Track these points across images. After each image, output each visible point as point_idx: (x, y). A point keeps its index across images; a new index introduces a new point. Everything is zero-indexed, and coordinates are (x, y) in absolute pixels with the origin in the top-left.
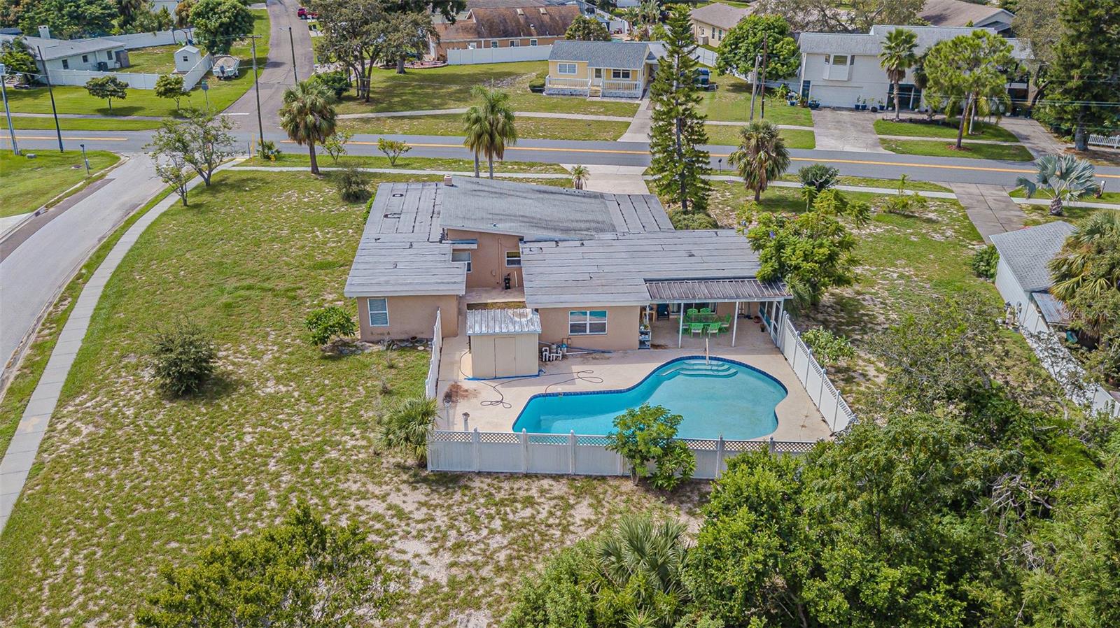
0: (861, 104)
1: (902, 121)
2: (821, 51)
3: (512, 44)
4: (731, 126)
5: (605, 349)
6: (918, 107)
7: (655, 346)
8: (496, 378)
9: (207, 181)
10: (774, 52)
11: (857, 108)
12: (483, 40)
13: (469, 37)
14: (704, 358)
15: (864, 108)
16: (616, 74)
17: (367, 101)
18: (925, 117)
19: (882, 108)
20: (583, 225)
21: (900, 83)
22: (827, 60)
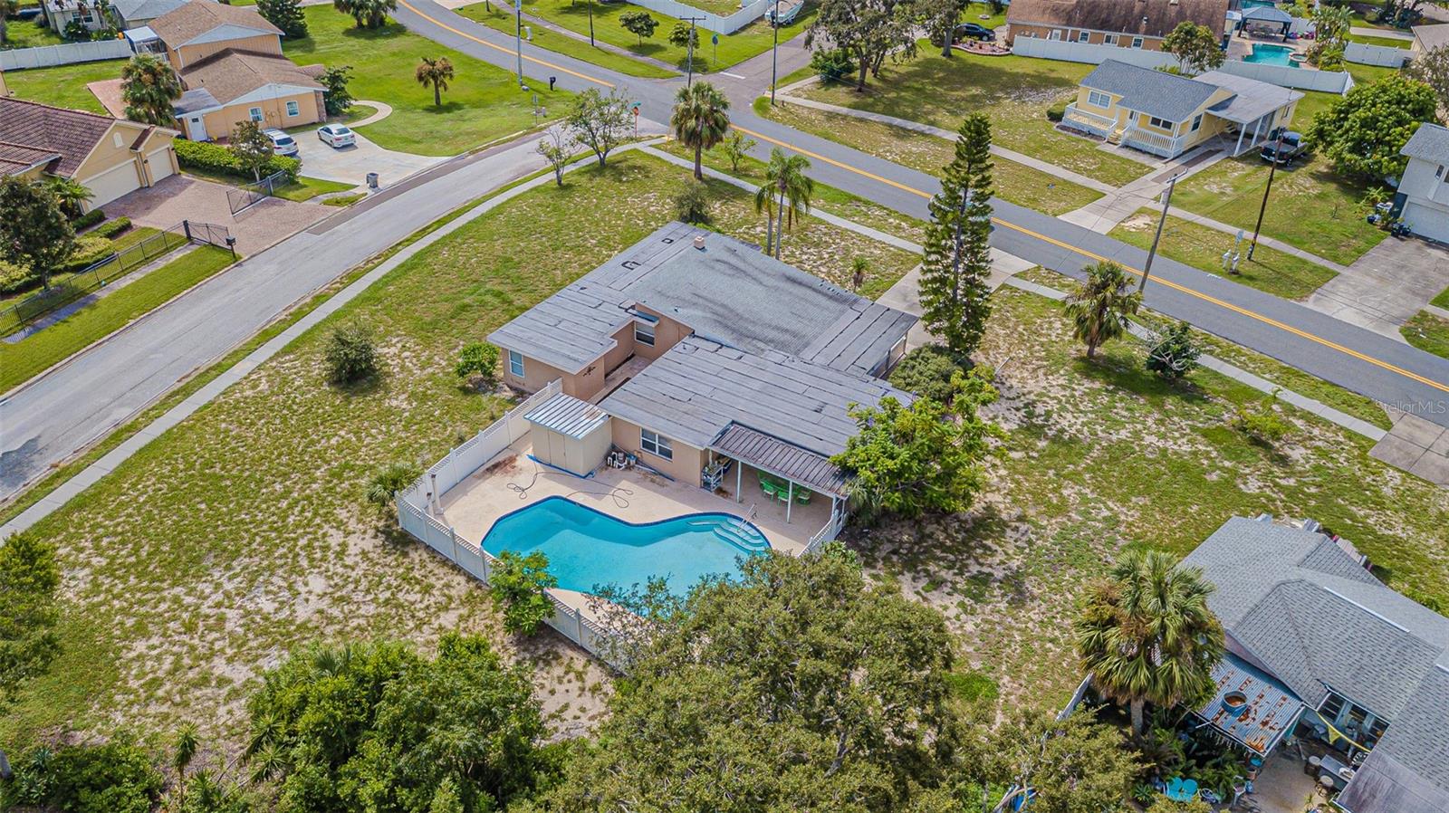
2: (1433, 158)
3: (1108, 40)
5: (669, 475)
7: (720, 491)
8: (550, 465)
9: (602, 161)
10: (1387, 138)
12: (1070, 29)
13: (1054, 23)
16: (1156, 121)
17: (860, 90)
20: (772, 334)
22: (1439, 173)
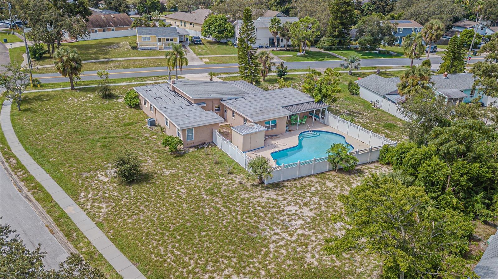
0: (261, 46)
1: (278, 50)
3: (104, 31)
4: (225, 57)
5: (275, 134)
6: (279, 45)
7: (290, 131)
8: (250, 151)
11: (260, 47)
14: (308, 131)
15: (262, 47)
16: (167, 40)
18: (285, 49)
19: (268, 47)
20: (236, 92)
21: (276, 37)
